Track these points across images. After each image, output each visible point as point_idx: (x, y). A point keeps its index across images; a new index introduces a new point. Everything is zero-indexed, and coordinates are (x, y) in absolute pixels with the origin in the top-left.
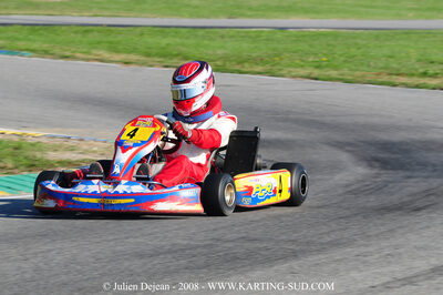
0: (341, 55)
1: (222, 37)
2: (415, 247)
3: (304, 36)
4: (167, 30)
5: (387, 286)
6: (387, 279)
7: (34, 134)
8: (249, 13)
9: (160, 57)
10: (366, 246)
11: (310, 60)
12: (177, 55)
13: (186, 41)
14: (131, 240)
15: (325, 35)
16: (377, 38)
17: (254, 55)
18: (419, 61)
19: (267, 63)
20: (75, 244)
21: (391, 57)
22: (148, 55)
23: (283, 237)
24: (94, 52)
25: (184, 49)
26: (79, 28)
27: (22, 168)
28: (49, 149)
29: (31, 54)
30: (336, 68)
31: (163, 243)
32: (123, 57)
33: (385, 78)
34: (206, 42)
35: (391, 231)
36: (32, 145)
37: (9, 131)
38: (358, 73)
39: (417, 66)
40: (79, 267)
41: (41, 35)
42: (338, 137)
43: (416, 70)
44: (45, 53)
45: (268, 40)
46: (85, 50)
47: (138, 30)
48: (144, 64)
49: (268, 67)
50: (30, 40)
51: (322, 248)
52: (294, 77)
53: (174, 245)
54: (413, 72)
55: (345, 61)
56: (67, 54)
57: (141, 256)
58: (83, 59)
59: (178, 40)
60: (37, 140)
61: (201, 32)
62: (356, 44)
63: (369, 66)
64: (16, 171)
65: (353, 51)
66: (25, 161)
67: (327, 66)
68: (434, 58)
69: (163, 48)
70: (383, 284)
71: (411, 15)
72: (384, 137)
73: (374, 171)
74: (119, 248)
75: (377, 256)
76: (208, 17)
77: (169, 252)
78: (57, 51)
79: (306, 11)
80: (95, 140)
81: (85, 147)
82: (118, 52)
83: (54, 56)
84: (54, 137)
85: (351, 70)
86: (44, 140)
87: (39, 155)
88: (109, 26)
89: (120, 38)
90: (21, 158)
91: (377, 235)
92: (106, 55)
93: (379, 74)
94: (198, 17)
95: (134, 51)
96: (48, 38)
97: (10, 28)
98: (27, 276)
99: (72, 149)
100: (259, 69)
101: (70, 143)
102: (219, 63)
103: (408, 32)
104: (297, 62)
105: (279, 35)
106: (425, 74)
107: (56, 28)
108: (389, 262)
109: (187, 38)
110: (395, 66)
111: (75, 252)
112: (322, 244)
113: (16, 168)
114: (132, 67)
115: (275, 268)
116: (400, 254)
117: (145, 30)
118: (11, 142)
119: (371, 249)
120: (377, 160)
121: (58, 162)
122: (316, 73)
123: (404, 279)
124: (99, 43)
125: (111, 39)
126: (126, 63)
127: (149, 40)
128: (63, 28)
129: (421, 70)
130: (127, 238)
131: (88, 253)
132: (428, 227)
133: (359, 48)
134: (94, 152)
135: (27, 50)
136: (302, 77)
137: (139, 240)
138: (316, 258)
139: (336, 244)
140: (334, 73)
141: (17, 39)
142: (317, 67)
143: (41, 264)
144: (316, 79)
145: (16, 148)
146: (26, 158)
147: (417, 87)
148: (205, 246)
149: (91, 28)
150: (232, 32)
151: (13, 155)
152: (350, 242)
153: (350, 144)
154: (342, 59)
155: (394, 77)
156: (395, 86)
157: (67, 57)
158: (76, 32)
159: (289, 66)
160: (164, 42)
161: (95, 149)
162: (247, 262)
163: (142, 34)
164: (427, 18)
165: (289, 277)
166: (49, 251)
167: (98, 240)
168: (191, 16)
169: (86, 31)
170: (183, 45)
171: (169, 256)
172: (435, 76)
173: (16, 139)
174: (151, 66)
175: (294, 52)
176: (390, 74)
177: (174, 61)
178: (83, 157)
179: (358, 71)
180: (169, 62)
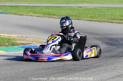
0: (98, 14)
1: (64, 9)
2: (121, 67)
3: (87, 9)
5: (113, 78)
6: (113, 76)
7: (13, 36)
8: (72, 3)
9: (47, 15)
10: (107, 67)
11: (89, 16)
12: (52, 14)
14: (41, 65)
17: (74, 14)
18: (119, 16)
19: (77, 16)
20: (26, 66)
21: (112, 15)
22: (44, 14)
23: (83, 64)
24: (29, 13)
25: (54, 13)
26: (25, 7)
27: (10, 45)
28: (17, 40)
29: (12, 14)
30: (96, 18)
31: (50, 66)
32: (37, 15)
34: (60, 11)
35: (114, 63)
36: (13, 39)
37: (6, 35)
38: (102, 19)
39: (119, 17)
40: (27, 72)
41: (14, 9)
42: (98, 37)
43: (119, 18)
44: (16, 14)
45: (77, 10)
46: (26, 13)
48: (43, 17)
49: (77, 18)
50: (11, 10)
51: (95, 67)
52: (85, 20)
53: (53, 66)
54: (118, 19)
55: (99, 16)
56: (22, 14)
57: (44, 69)
58: (26, 16)
59: (52, 10)
60: (14, 38)
61: (58, 8)
62: (102, 11)
63: (106, 17)
64: (9, 46)
66: (11, 43)
67: (94, 17)
69: (48, 12)
70: (112, 77)
71: (117, 3)
72: (110, 37)
73: (108, 46)
74: (38, 67)
75: (110, 69)
76: (60, 4)
77: (52, 68)
78: (19, 13)
79: (87, 2)
80: (30, 38)
81: (27, 40)
82: (36, 13)
83: (18, 15)
84: (19, 37)
85: (100, 18)
86: (16, 38)
87: (15, 42)
88: (33, 6)
90: (10, 43)
91: (110, 64)
92: (33, 14)
93: (108, 20)
94: (58, 4)
95: (40, 13)
96: (16, 10)
97: (5, 7)
98: (13, 75)
99: (24, 40)
100: (75, 18)
101: (23, 38)
103: (116, 8)
104: (85, 16)
105: (80, 9)
107: (18, 7)
108: (114, 71)
109: (55, 10)
110: (113, 17)
111: (26, 68)
112: (95, 66)
113: (9, 45)
114: (40, 18)
115: (82, 73)
116: (116, 69)
117: (43, 7)
118: (7, 38)
119: (108, 67)
120: (108, 43)
122: (91, 19)
123: (118, 76)
124: (30, 11)
125: (33, 10)
126: (38, 17)
127: (44, 10)
128: (20, 7)
129: (120, 19)
130: (40, 64)
131: (29, 69)
133: (102, 13)
134: (30, 41)
135: (10, 13)
136: (87, 20)
137: (43, 65)
138: (93, 70)
139: (98, 66)
140: (96, 19)
141: (8, 10)
142: (91, 18)
143: (17, 72)
144: (91, 21)
145: (8, 40)
146: (11, 42)
147: (119, 23)
148: (62, 67)
150: (67, 8)
151: (8, 42)
152: (102, 66)
153: (101, 39)
154: (98, 15)
155: (113, 20)
156: (113, 23)
157: (21, 15)
158: (24, 8)
159: (83, 17)
160: (48, 11)
161: (30, 40)
163: (42, 9)
165: (86, 75)
166: (19, 68)
167: (32, 65)
168: (56, 4)
169: (27, 8)
171: (52, 69)
173: (8, 37)
174: (45, 17)
175: (85, 14)
176: (111, 20)
177: (51, 16)
178: (27, 42)
179: (102, 18)
180: (50, 16)
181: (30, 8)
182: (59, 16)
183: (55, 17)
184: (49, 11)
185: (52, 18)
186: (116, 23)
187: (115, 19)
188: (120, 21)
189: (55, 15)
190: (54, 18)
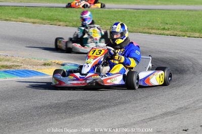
1: (76, 12)
3: (112, 12)
4: (52, 8)
9: (49, 20)
12: (56, 20)
13: (60, 14)
15: (121, 11)
16: (144, 13)
18: (161, 23)
21: (149, 21)
22: (43, 19)
24: (20, 18)
25: (59, 17)
32: (32, 20)
33: (147, 31)
34: (69, 14)
39: (160, 25)
43: (160, 27)
46: (15, 17)
47: (39, 8)
48: (41, 23)
56: (8, 18)
58: (15, 21)
59: (56, 13)
61: (67, 10)
62: (135, 15)
63: (140, 25)
65: (133, 18)
68: (168, 22)
69: (50, 17)
71: (158, 3)
74: (27, 104)
78: (3, 17)
80: (18, 57)
81: (14, 60)
82: (30, 18)
83: (2, 19)
85: (132, 27)
88: (26, 6)
89: (31, 12)
92: (25, 19)
93: (144, 29)
95: (37, 17)
99: (8, 60)
101: (8, 58)
102: (74, 23)
106: (164, 29)
107: (3, 7)
109: (61, 12)
110: (151, 25)
114: (36, 25)
117: (43, 8)
121: (2, 66)
124: (22, 14)
125: (27, 12)
126: (34, 23)
127: (44, 13)
128: (6, 7)
129: (162, 27)
132: (163, 95)
133: (135, 18)
137: (35, 101)
147: (160, 34)
149: (18, 7)
154: (129, 22)
156: (151, 34)
157: (7, 20)
158: (12, 9)
159: (105, 25)
160: (50, 14)
161: (18, 60)
162: (83, 111)
163: (41, 10)
164: (166, 5)
169: (16, 9)
170: (59, 15)
172: (168, 29)
174: (45, 24)
175: (108, 19)
176: (149, 29)
177: (55, 22)
178: (13, 64)
179: (135, 27)
180: (52, 23)
181: (22, 9)
182: (67, 23)
183: (61, 23)
184: (52, 15)
185: (56, 25)
186: (156, 34)
187: (154, 27)
188: (162, 32)
189: (60, 21)
190: (59, 25)
